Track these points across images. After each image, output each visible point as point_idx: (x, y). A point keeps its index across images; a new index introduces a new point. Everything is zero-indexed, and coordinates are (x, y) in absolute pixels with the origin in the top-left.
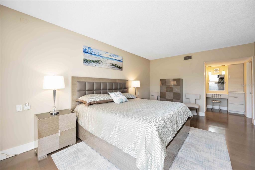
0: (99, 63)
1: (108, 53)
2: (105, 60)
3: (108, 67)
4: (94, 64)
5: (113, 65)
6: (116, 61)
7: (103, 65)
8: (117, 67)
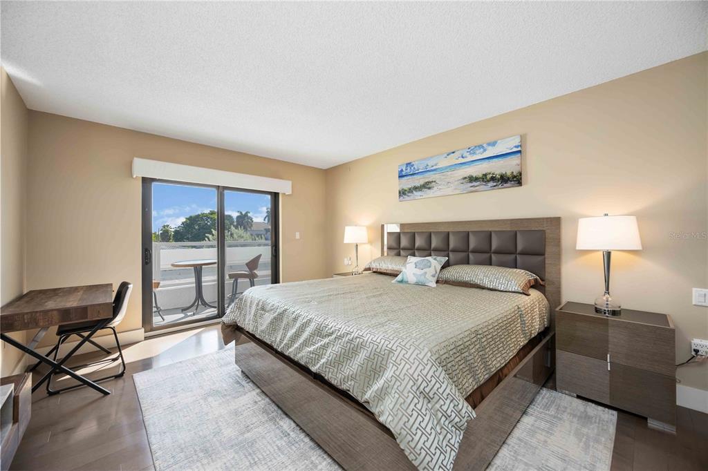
0: (429, 188)
1: (453, 153)
2: (443, 175)
3: (456, 189)
4: (419, 193)
5: (472, 179)
6: (487, 161)
7: (440, 189)
8: (493, 179)
